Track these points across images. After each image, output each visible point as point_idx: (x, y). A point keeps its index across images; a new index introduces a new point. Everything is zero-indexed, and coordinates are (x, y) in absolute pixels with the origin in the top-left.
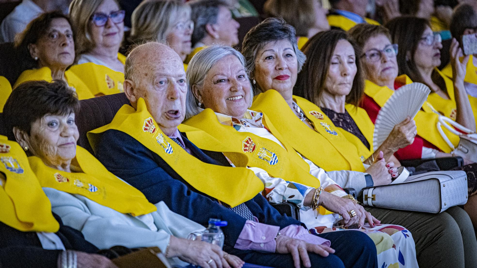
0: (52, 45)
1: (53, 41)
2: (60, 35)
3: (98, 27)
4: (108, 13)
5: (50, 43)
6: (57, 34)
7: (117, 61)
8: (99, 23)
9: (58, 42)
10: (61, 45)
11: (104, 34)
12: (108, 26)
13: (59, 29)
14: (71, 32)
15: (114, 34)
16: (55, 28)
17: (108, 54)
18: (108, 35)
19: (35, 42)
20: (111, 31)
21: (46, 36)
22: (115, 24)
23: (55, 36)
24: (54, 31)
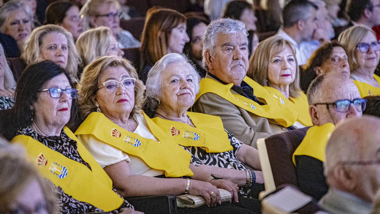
0: (335, 66)
1: (335, 63)
2: (340, 59)
3: (363, 53)
4: (370, 43)
5: (333, 65)
6: (337, 58)
7: (373, 79)
8: (363, 49)
9: (339, 64)
10: (342, 66)
11: (366, 58)
12: (369, 53)
13: (339, 55)
14: (347, 57)
15: (373, 58)
16: (336, 54)
17: (368, 74)
18: (369, 59)
19: (320, 65)
20: (371, 56)
21: (330, 60)
22: (375, 51)
23: (336, 60)
24: (336, 56)
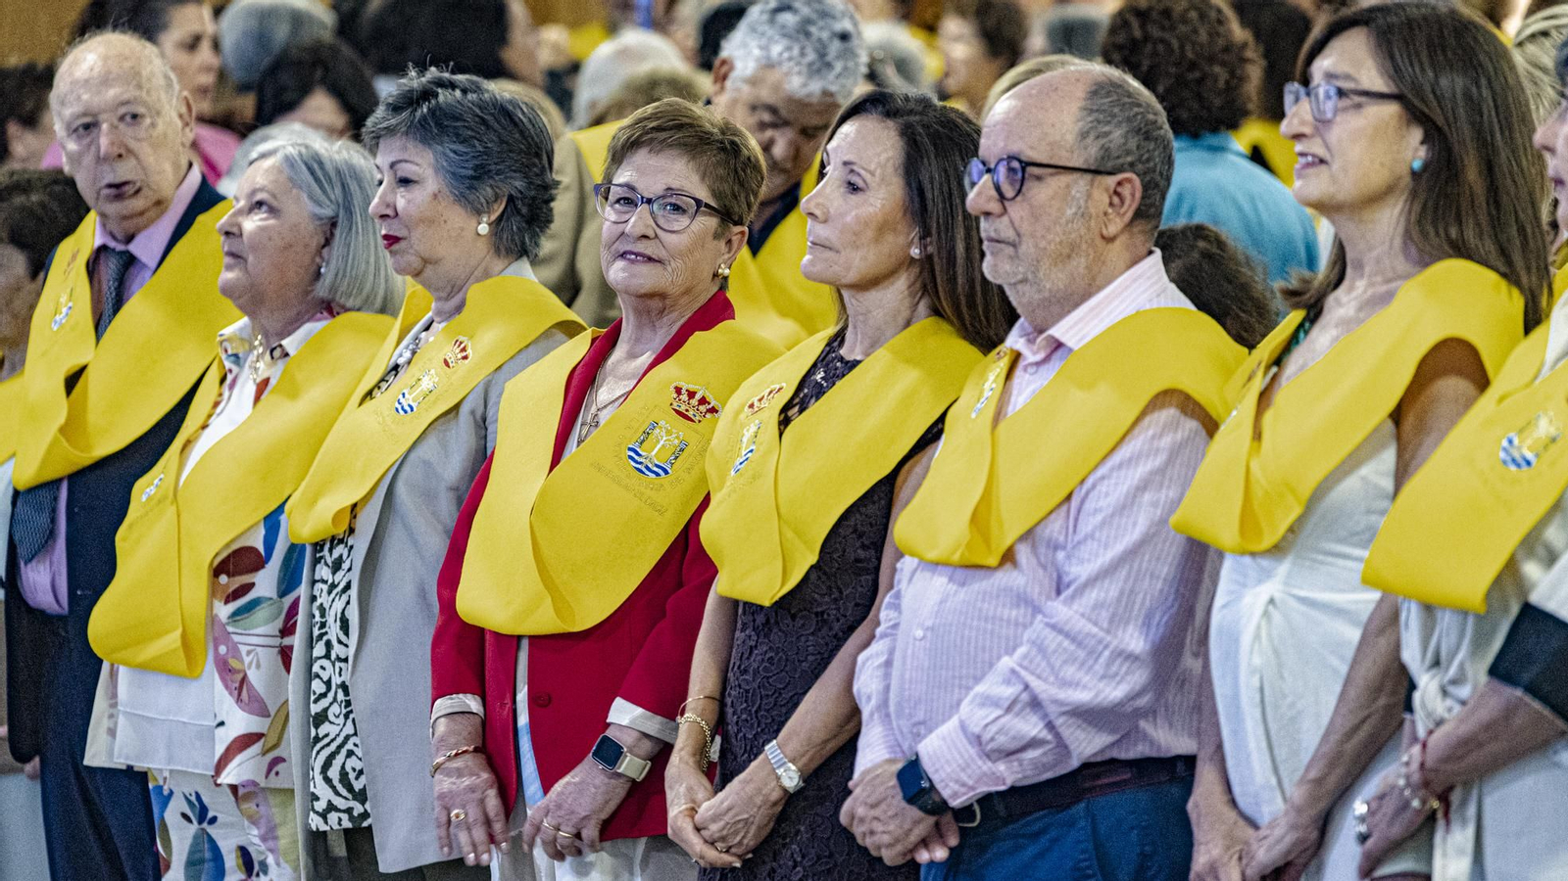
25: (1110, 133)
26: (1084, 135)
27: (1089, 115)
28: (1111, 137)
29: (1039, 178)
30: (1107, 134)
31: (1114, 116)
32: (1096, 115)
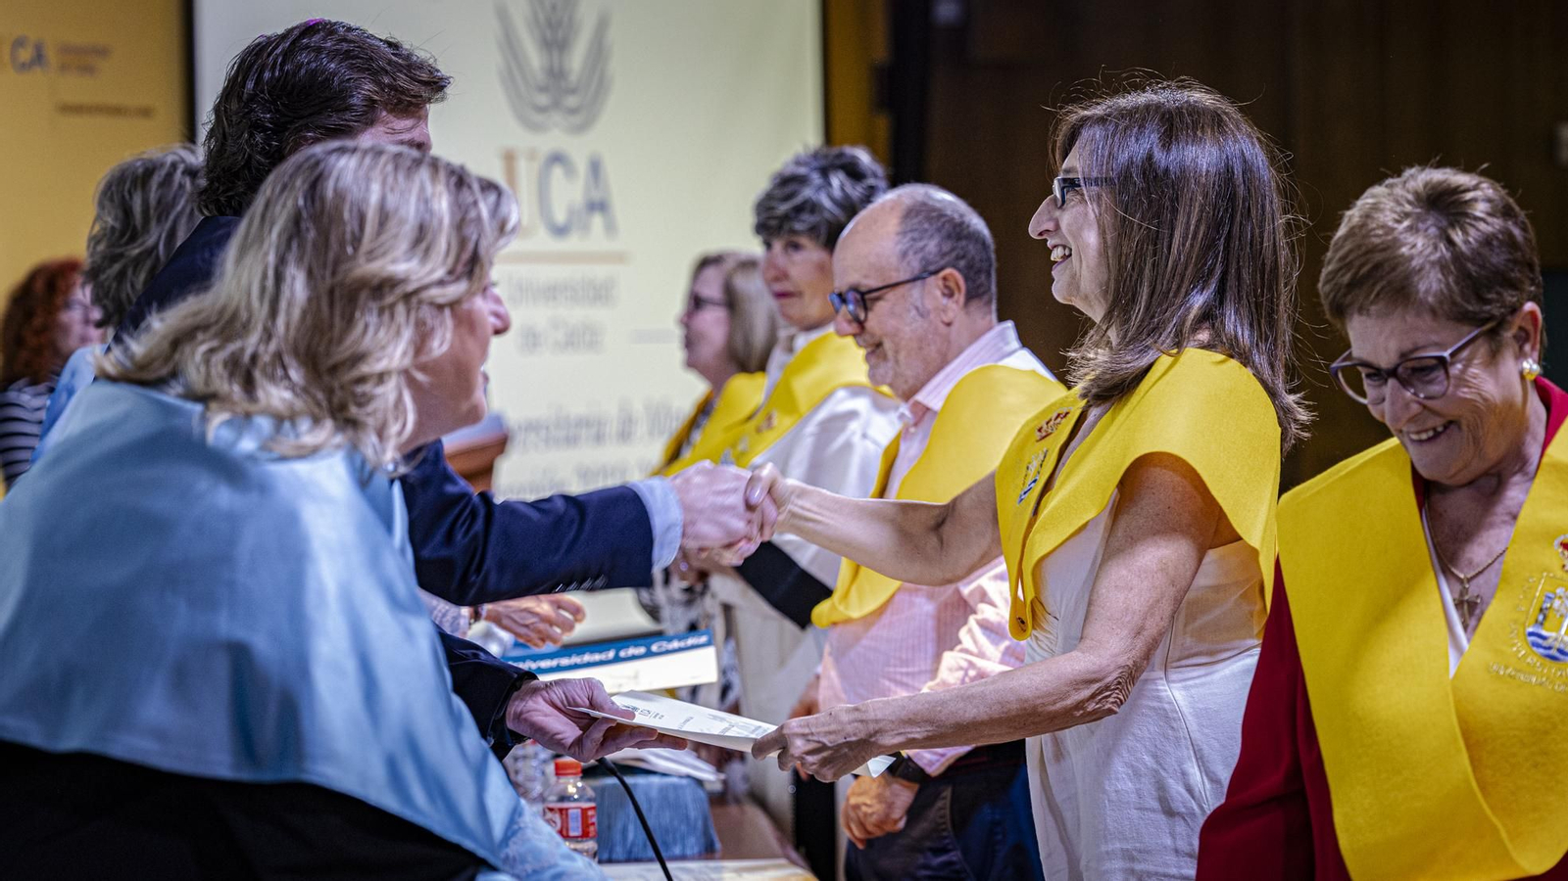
25: (925, 246)
26: (904, 255)
27: (905, 237)
28: (927, 249)
29: (878, 299)
30: (922, 249)
31: (926, 230)
32: (910, 235)
